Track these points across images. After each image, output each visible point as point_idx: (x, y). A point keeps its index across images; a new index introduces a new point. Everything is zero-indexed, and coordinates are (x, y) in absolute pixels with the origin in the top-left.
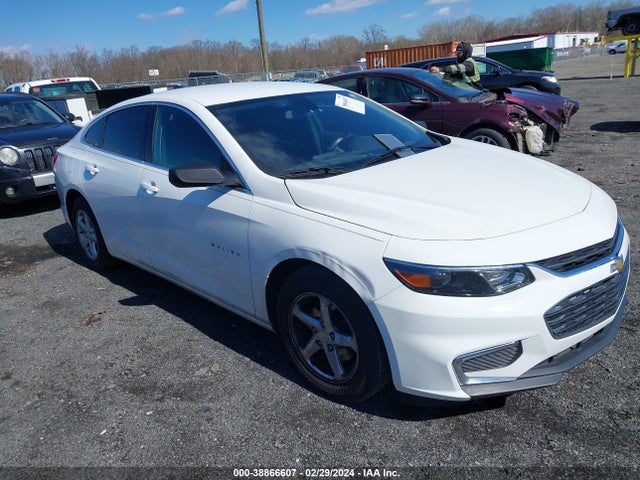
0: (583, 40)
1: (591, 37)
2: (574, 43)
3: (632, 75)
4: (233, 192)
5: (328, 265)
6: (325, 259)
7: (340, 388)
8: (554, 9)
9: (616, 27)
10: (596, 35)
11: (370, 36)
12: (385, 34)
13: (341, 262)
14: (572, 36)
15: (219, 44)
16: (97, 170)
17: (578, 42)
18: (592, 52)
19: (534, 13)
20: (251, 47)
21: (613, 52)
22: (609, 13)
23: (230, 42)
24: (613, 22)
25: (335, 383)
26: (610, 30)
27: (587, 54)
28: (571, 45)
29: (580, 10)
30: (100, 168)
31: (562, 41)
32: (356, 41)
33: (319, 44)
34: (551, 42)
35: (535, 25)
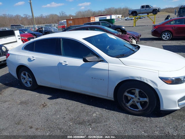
0: (118, 17)
1: (120, 16)
2: (116, 18)
3: (135, 26)
4: (100, 63)
5: (142, 80)
6: (141, 79)
7: (141, 112)
8: (110, 8)
9: (131, 14)
10: (121, 16)
11: (61, 14)
12: (66, 14)
13: (146, 79)
14: (115, 16)
15: (13, 16)
16: (34, 58)
17: (117, 17)
18: (121, 20)
19: (105, 9)
20: (24, 17)
21: (126, 20)
22: (129, 11)
23: (17, 15)
24: (130, 13)
25: (139, 111)
26: (129, 15)
27: (120, 20)
28: (115, 18)
29: (116, 9)
30: (35, 58)
31: (113, 17)
32: (57, 16)
33: (46, 16)
34: (111, 17)
35: (106, 12)
